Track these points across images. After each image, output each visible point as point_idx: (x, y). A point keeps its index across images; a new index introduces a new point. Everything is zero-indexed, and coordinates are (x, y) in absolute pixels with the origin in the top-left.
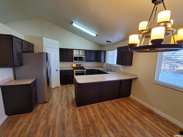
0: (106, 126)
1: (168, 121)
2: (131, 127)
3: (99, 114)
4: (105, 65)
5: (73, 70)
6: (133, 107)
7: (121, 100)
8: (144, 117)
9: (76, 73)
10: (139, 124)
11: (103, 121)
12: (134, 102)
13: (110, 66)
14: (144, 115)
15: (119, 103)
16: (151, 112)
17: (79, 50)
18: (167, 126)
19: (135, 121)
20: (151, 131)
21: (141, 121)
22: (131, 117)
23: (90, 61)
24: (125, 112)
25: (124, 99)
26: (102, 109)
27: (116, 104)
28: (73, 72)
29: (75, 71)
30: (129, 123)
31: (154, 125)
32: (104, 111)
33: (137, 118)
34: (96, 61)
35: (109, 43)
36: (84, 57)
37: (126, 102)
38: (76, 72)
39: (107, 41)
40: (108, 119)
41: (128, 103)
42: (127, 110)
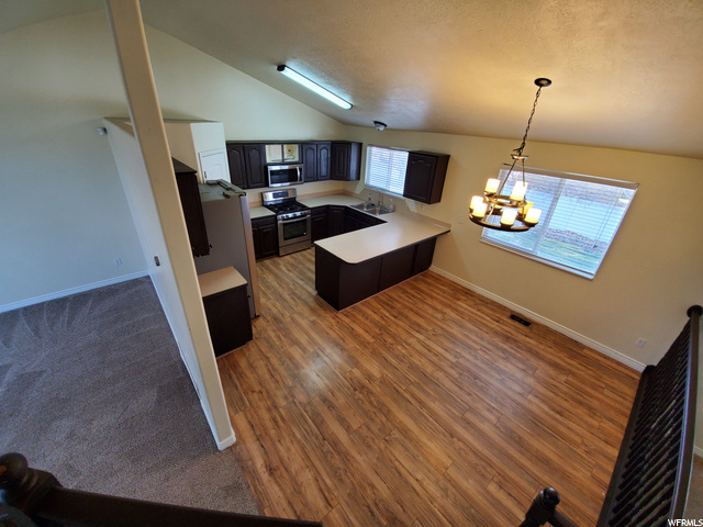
0: (407, 327)
1: (493, 303)
2: (443, 320)
3: (387, 314)
4: (358, 190)
5: (275, 216)
6: (440, 290)
7: (415, 280)
8: (459, 303)
9: (285, 224)
10: (453, 315)
11: (400, 323)
12: (439, 279)
13: (381, 194)
14: (459, 299)
15: (414, 288)
16: (468, 293)
17: (282, 143)
18: (492, 310)
19: (448, 310)
20: (471, 320)
21: (456, 310)
22: (439, 307)
23: (318, 180)
24: (429, 301)
25: (418, 275)
26: (388, 305)
27: (409, 290)
28: (276, 220)
29: (280, 216)
30: (439, 316)
31: (474, 311)
32: (392, 307)
33: (450, 307)
34: (331, 178)
35: (382, 128)
36: (301, 170)
37: (425, 282)
38: (284, 219)
39: (376, 122)
40: (406, 317)
41: (429, 284)
42: (432, 297)
